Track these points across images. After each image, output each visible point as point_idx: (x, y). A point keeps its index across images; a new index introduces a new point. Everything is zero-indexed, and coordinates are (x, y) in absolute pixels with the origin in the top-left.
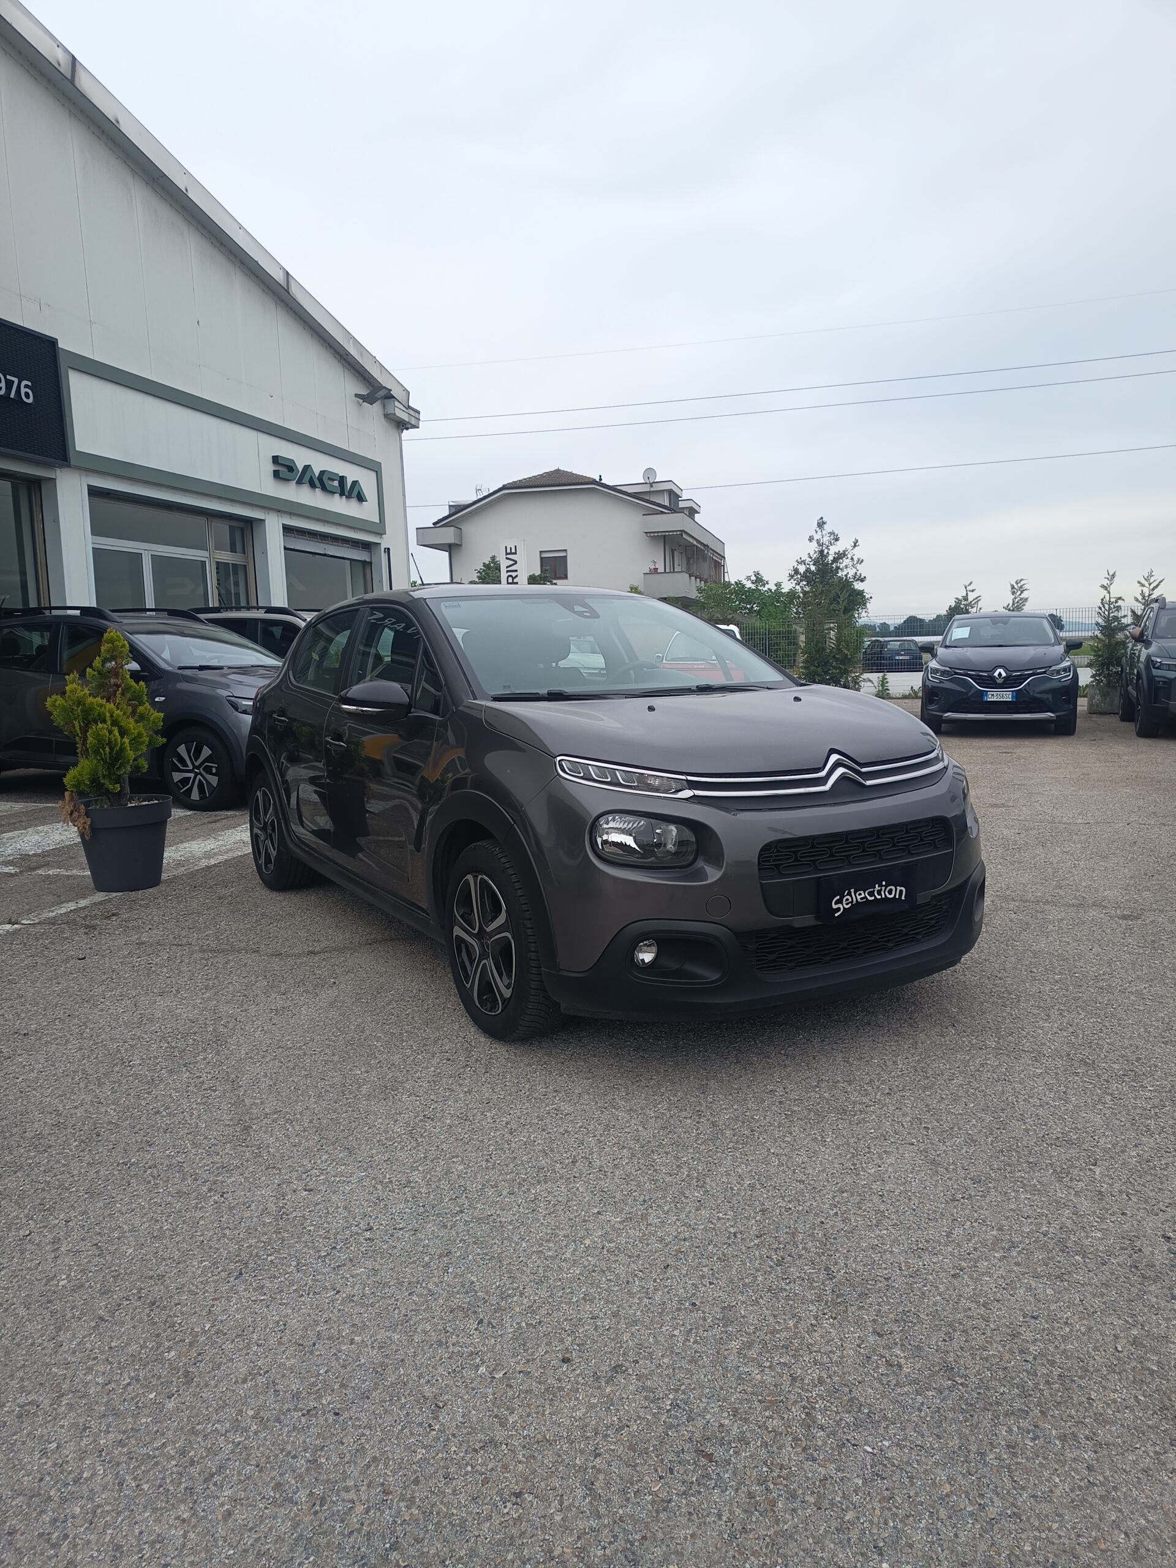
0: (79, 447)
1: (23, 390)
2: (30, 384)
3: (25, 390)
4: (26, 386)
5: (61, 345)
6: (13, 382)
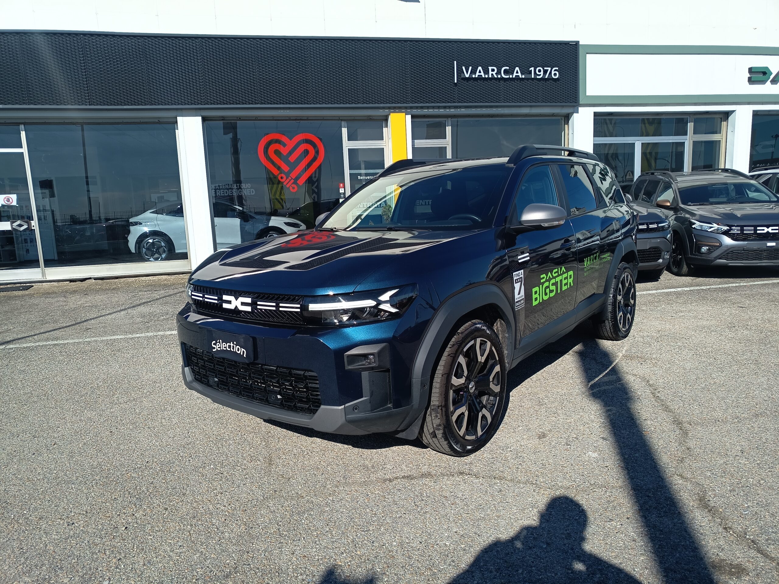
2: (557, 68)
3: (555, 73)
4: (555, 70)
5: (580, 44)
6: (548, 70)
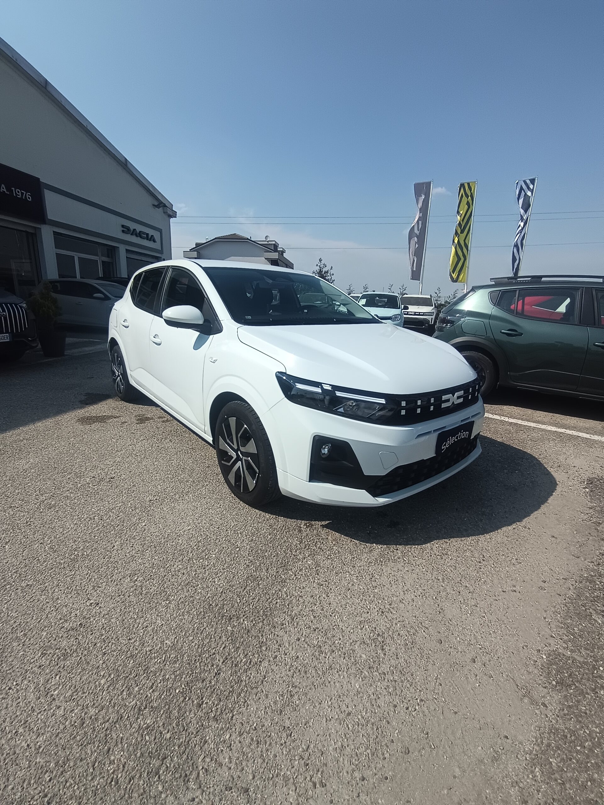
0: (49, 217)
1: (28, 196)
2: (30, 194)
5: (42, 180)
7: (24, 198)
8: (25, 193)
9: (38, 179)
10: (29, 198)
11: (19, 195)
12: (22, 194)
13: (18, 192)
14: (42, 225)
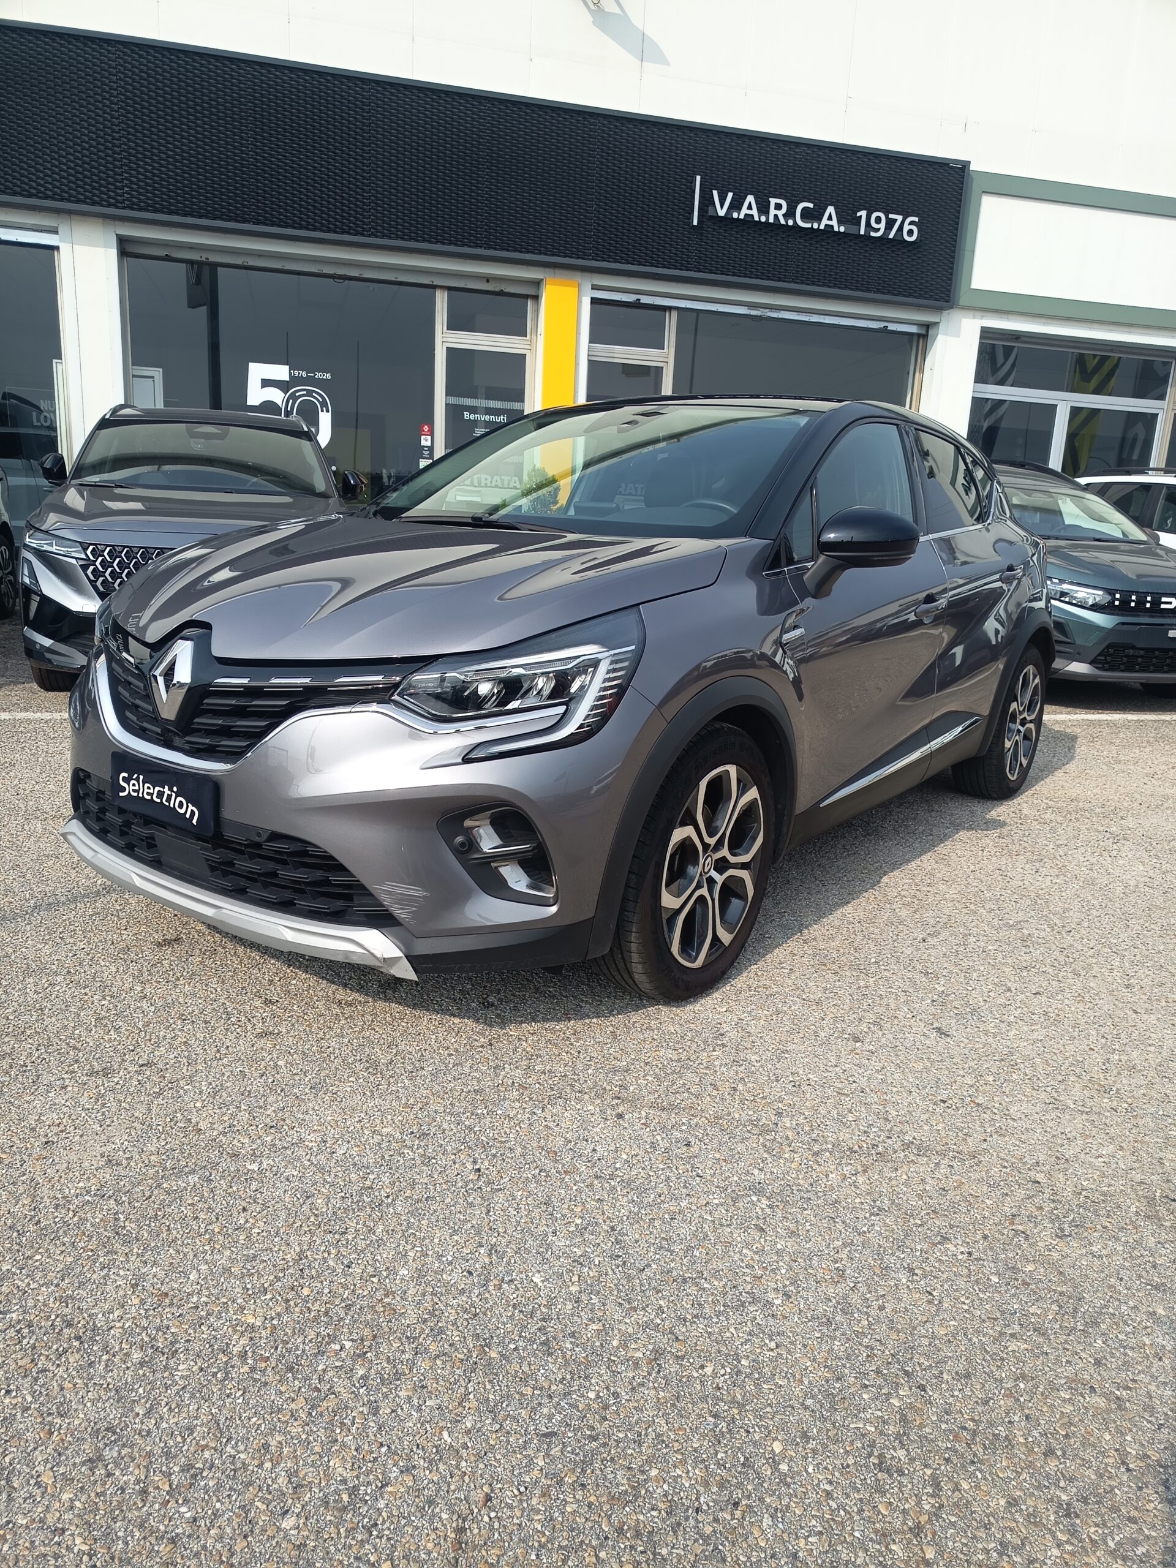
0: (973, 286)
1: (906, 228)
2: (916, 219)
3: (909, 228)
4: (911, 223)
5: (972, 167)
6: (896, 220)
7: (891, 236)
8: (900, 218)
9: (962, 168)
10: (910, 232)
11: (879, 230)
12: (890, 224)
13: (878, 220)
14: (945, 313)
